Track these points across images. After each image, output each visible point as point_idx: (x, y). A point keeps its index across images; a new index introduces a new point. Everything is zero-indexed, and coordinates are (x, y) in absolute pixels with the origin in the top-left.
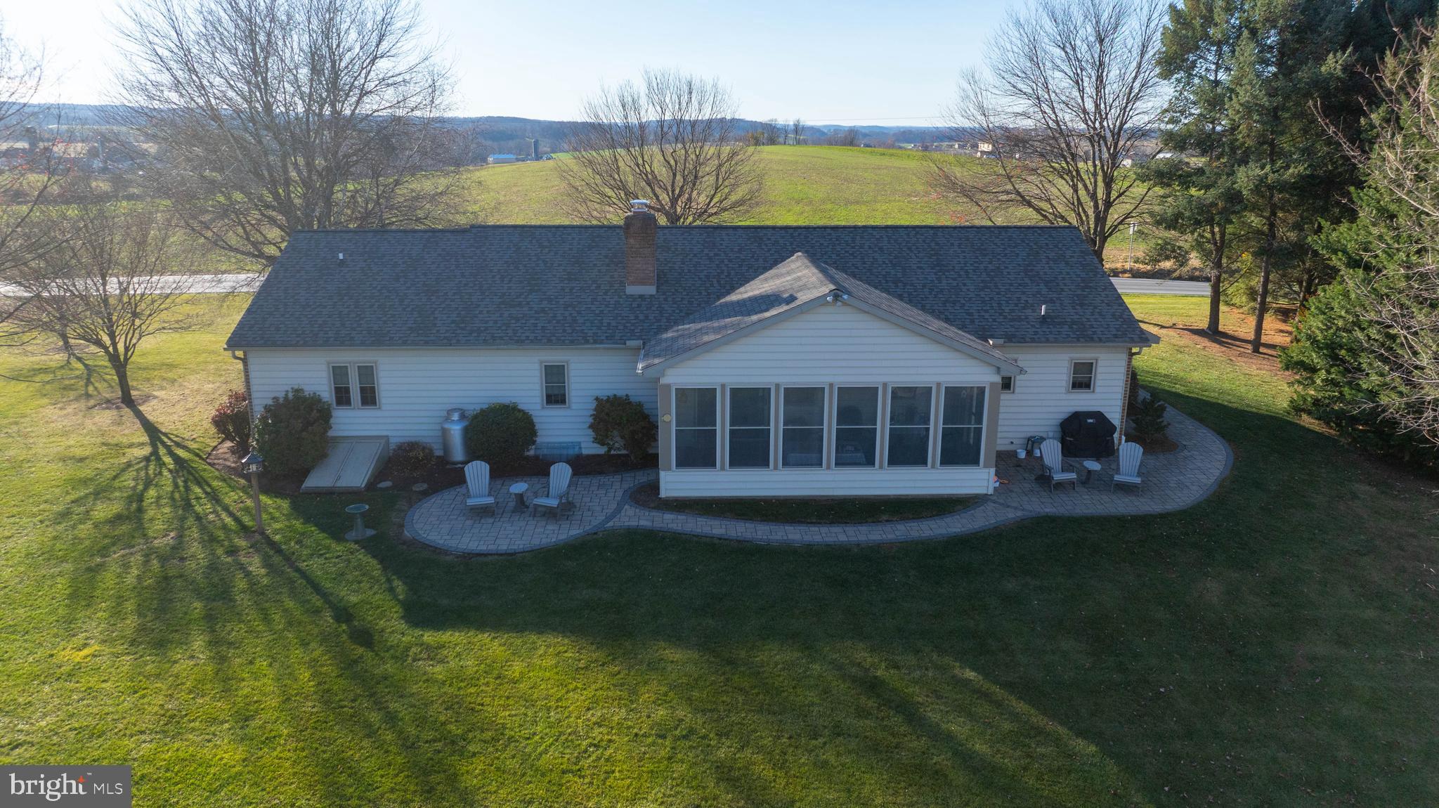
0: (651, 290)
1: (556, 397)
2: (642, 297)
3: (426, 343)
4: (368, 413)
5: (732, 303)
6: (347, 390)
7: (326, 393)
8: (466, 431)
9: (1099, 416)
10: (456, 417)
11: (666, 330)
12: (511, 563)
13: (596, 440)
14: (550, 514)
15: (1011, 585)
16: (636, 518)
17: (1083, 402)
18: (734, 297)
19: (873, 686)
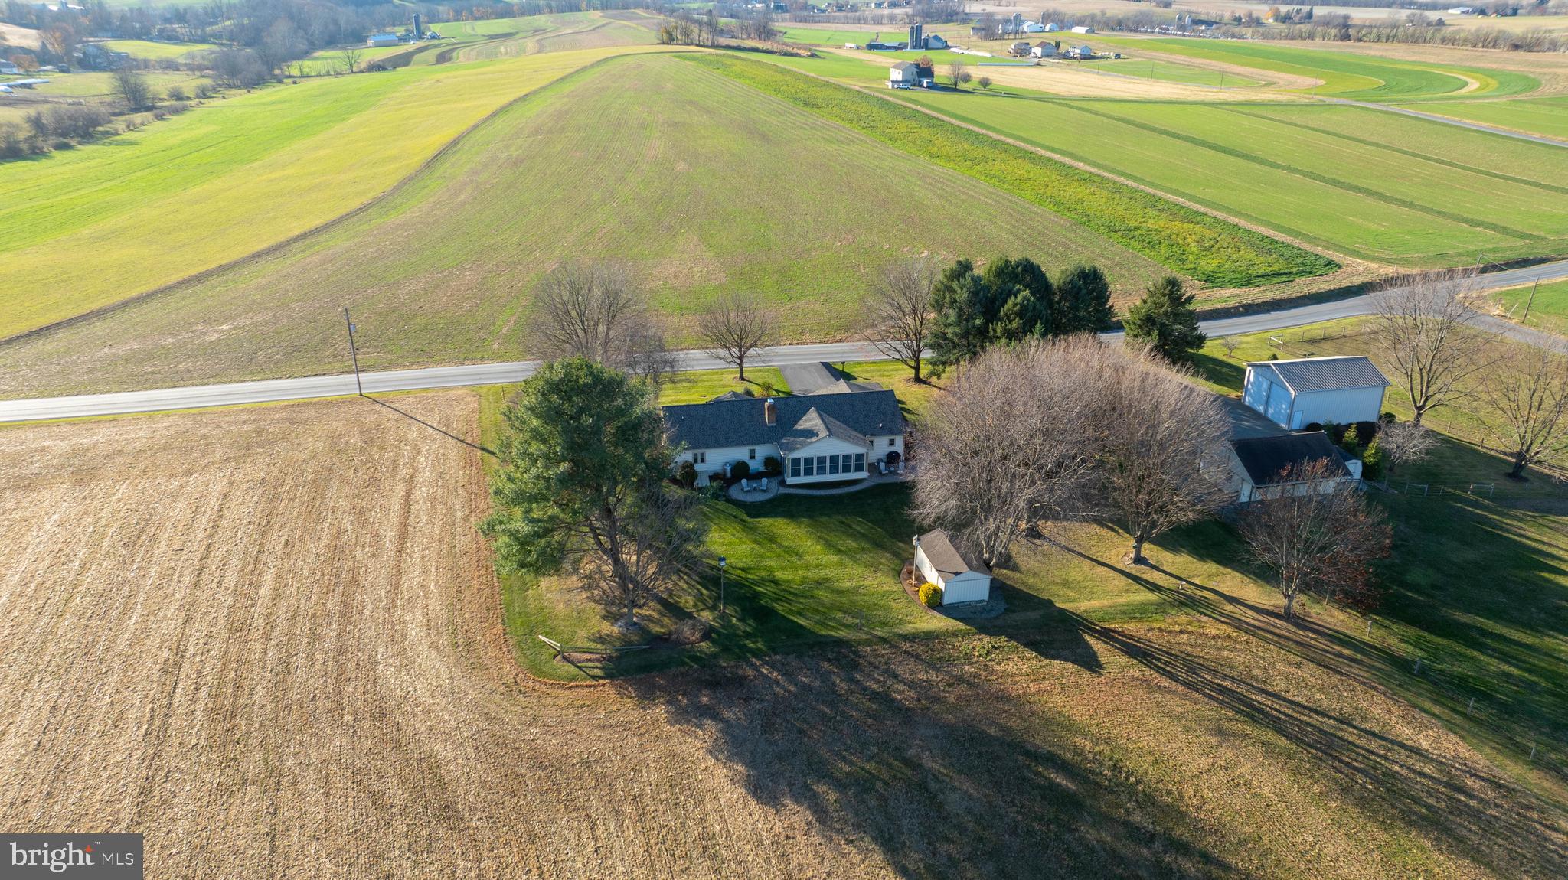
0: (775, 424)
1: (752, 457)
2: (772, 427)
3: (720, 446)
4: (703, 465)
5: (799, 430)
6: (698, 460)
7: (693, 461)
8: (731, 469)
9: (896, 453)
10: (728, 465)
11: (782, 439)
12: (762, 504)
13: (766, 468)
14: (765, 490)
15: (870, 501)
16: (783, 490)
17: (892, 449)
18: (798, 427)
19: (843, 523)
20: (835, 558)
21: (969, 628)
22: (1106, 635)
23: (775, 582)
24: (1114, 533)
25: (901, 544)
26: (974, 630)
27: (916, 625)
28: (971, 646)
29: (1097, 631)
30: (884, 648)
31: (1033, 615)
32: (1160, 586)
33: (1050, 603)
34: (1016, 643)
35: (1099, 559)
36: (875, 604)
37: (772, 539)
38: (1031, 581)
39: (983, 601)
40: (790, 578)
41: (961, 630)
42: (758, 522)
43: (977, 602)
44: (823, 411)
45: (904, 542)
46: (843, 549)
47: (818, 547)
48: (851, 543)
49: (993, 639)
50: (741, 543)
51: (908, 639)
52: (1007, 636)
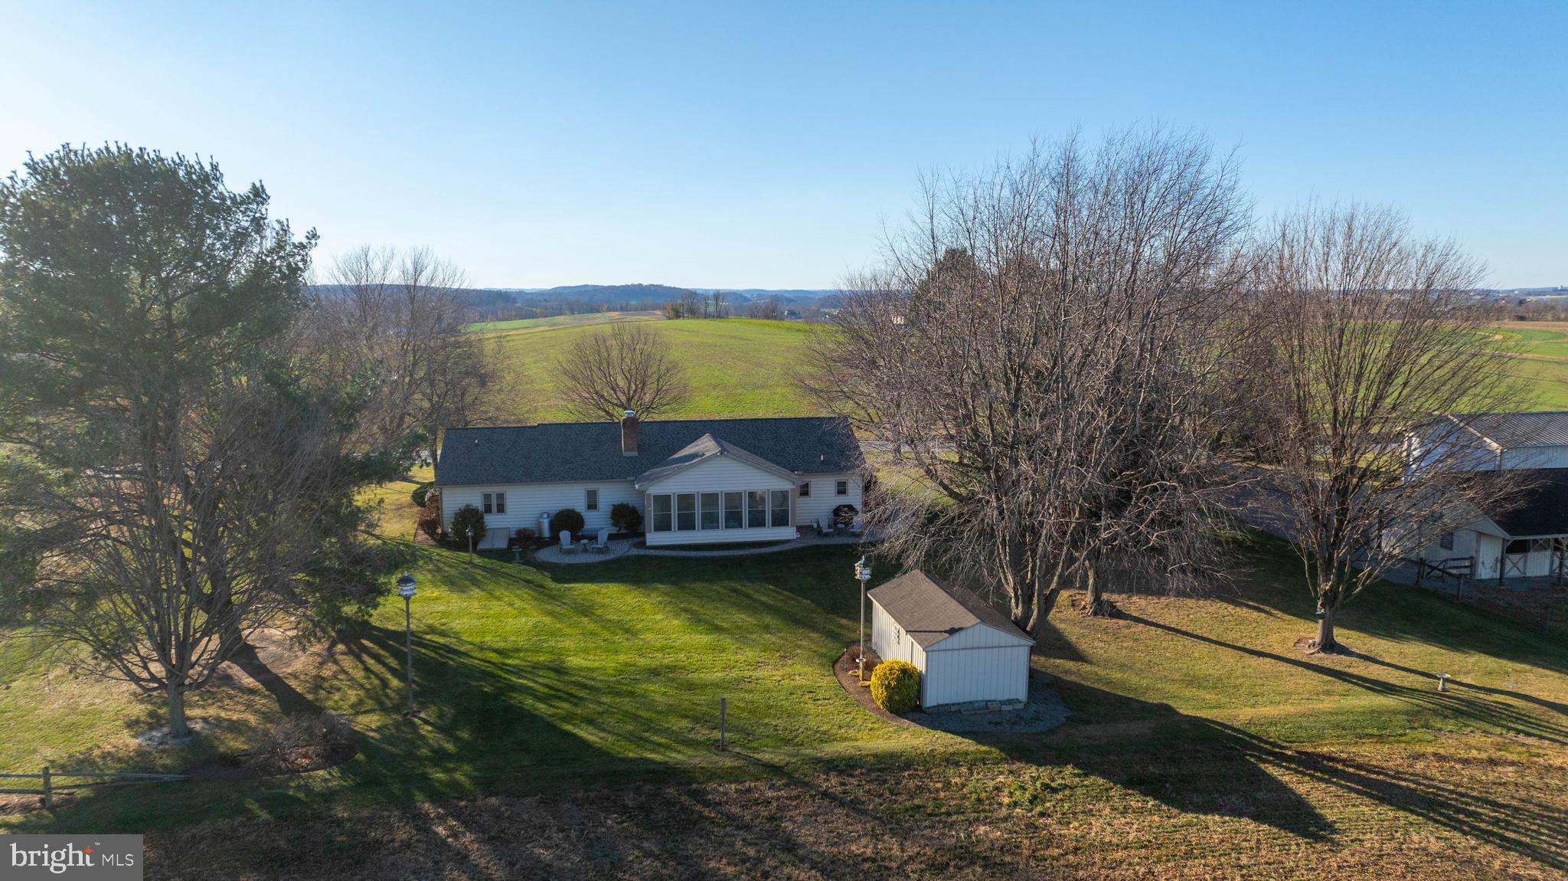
0: (635, 454)
1: (592, 506)
2: (631, 457)
3: (532, 481)
4: (500, 516)
5: (676, 459)
6: (490, 506)
7: (481, 508)
8: (550, 524)
9: (849, 506)
10: (545, 516)
11: (645, 472)
12: (589, 566)
13: (613, 525)
14: (600, 551)
16: (635, 552)
17: (843, 500)
18: (676, 456)
19: (735, 591)
20: (705, 639)
21: (984, 748)
22: (1312, 764)
23: (560, 670)
24: (1263, 615)
25: (844, 621)
26: (995, 752)
27: (859, 743)
28: (991, 784)
29: (1290, 759)
30: (772, 787)
31: (1135, 729)
32: (1394, 685)
33: (1168, 710)
34: (1101, 781)
35: (1248, 646)
36: (770, 707)
37: (585, 610)
38: (1117, 675)
39: (1017, 701)
40: (597, 664)
41: (966, 753)
42: (570, 589)
43: (1002, 703)
44: (725, 439)
45: (850, 619)
46: (725, 625)
47: (676, 622)
48: (741, 617)
49: (1045, 773)
50: (522, 612)
51: (836, 768)
52: (1076, 766)
